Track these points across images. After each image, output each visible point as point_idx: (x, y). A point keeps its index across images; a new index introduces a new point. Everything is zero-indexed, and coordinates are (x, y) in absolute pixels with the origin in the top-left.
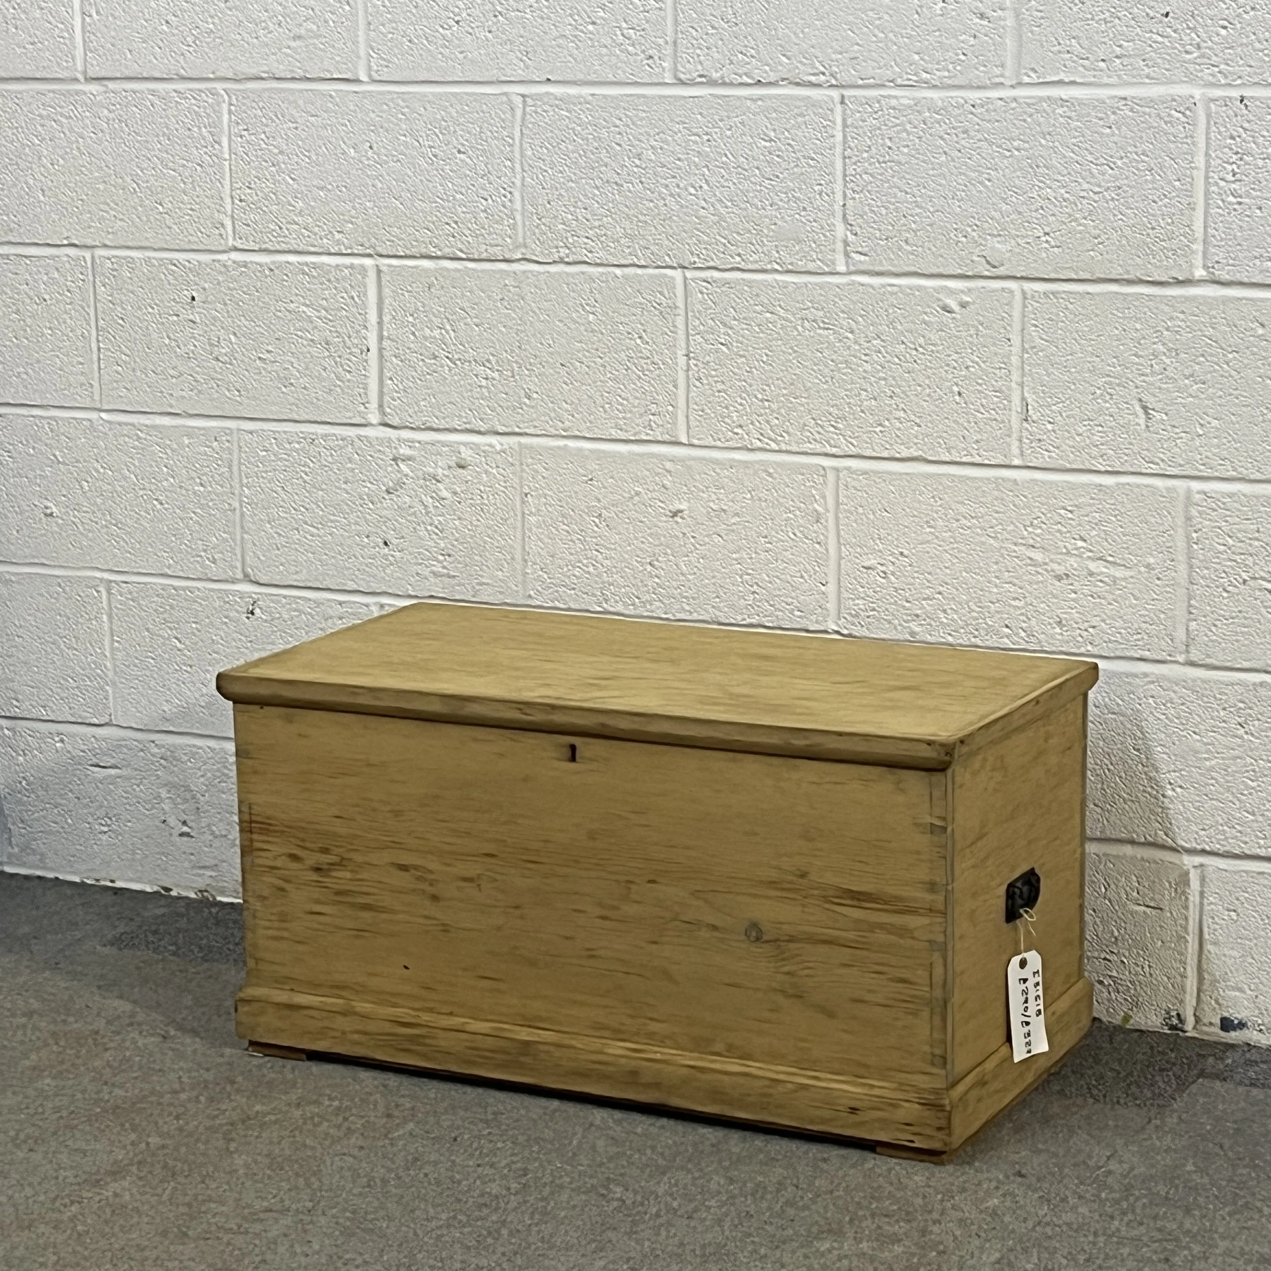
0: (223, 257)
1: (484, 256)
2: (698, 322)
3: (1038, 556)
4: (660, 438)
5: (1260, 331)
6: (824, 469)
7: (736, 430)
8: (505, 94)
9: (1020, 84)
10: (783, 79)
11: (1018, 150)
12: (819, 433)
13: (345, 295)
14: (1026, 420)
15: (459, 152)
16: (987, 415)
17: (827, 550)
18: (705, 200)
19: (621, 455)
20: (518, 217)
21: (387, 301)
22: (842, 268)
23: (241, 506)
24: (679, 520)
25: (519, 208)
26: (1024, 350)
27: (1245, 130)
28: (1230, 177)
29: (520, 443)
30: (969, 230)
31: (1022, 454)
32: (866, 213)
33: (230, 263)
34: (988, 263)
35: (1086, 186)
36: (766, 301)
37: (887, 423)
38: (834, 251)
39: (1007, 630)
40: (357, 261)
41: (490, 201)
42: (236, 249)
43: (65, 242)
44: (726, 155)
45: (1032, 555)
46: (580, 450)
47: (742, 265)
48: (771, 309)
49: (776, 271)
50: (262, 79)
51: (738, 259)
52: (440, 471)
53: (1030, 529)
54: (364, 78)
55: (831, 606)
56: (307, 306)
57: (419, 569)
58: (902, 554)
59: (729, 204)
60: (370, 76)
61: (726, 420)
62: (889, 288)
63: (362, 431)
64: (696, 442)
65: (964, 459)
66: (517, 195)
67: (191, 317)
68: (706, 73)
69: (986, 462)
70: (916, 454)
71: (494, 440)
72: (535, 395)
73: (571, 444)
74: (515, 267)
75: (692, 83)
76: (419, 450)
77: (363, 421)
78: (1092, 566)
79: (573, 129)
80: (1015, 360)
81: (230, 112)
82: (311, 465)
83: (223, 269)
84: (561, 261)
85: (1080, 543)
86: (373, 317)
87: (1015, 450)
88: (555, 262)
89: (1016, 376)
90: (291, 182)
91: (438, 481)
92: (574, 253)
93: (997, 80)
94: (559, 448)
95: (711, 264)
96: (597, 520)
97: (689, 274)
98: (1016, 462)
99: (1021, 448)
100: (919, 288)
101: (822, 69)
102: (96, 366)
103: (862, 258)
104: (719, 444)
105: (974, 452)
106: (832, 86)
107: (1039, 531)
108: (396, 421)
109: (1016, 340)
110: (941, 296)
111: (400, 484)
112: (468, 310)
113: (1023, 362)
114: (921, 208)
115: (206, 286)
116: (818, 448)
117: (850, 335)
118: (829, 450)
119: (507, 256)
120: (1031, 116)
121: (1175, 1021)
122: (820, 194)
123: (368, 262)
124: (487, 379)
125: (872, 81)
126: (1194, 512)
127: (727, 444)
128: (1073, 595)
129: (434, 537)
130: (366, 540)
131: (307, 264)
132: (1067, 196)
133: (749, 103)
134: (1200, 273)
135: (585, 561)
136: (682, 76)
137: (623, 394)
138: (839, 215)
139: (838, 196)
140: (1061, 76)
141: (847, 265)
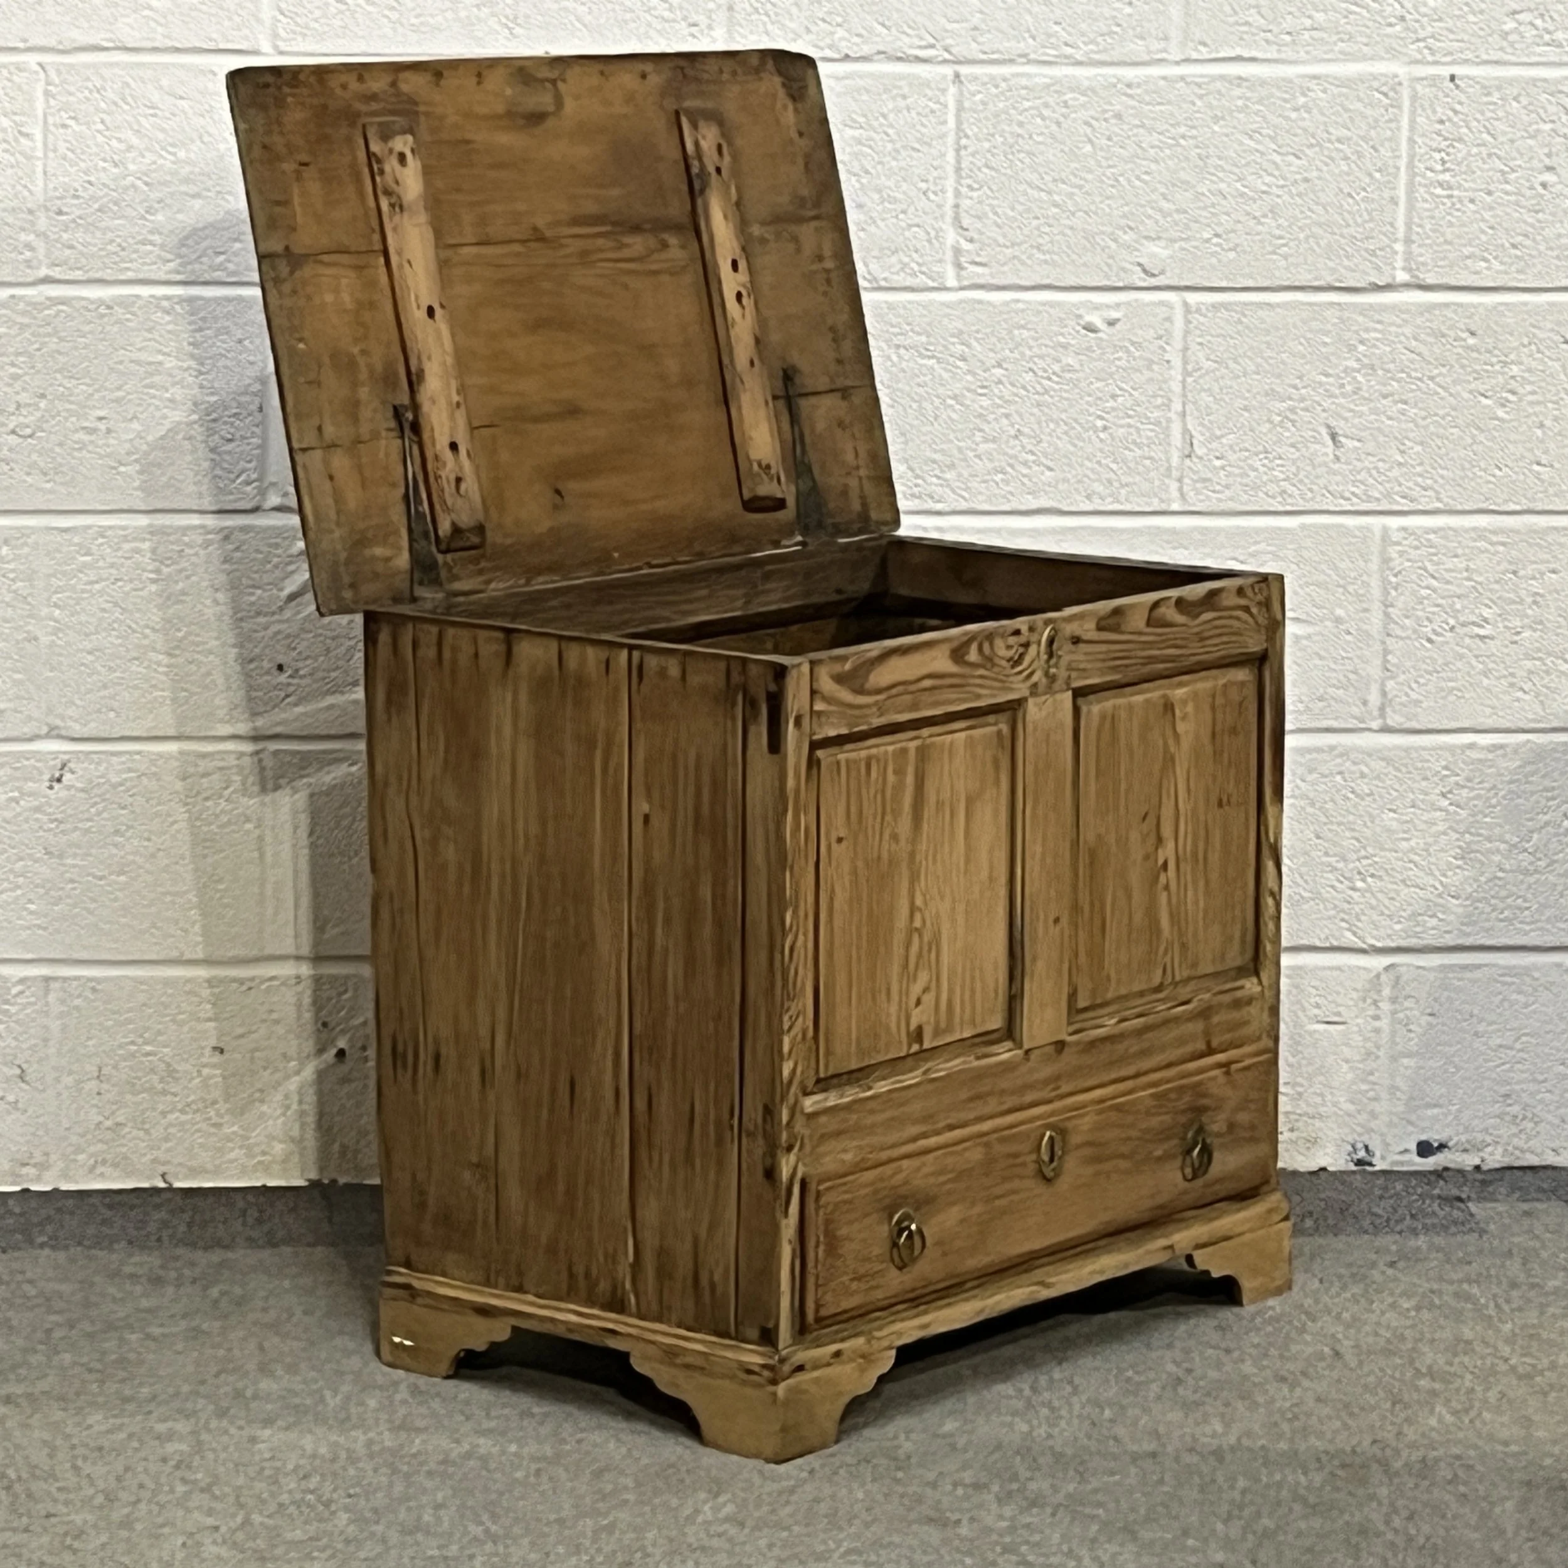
5: (1471, 341)
9: (1187, 60)
11: (1184, 138)
14: (1189, 456)
16: (1139, 452)
26: (1186, 374)
27: (1456, 112)
28: (1439, 167)
30: (1120, 232)
31: (1183, 496)
32: (987, 216)
34: (1145, 271)
35: (1268, 179)
37: (1009, 469)
38: (942, 262)
50: (104, 49)
54: (267, 49)
60: (276, 47)
62: (1014, 305)
63: (247, 520)
65: (1110, 508)
69: (1139, 509)
70: (1047, 505)
77: (250, 506)
80: (1176, 387)
81: (47, 93)
87: (1175, 494)
89: (1177, 406)
98: (1175, 507)
99: (1180, 490)
100: (1054, 304)
101: (933, 42)
106: (945, 61)
109: (1177, 362)
113: (1185, 388)
114: (1059, 207)
117: (962, 364)
120: (1201, 97)
121: (1362, 1154)
122: (925, 194)
126: (1393, 552)
130: (249, 666)
132: (1243, 190)
134: (1402, 277)
138: (949, 219)
139: (950, 194)
140: (1238, 51)
141: (959, 277)
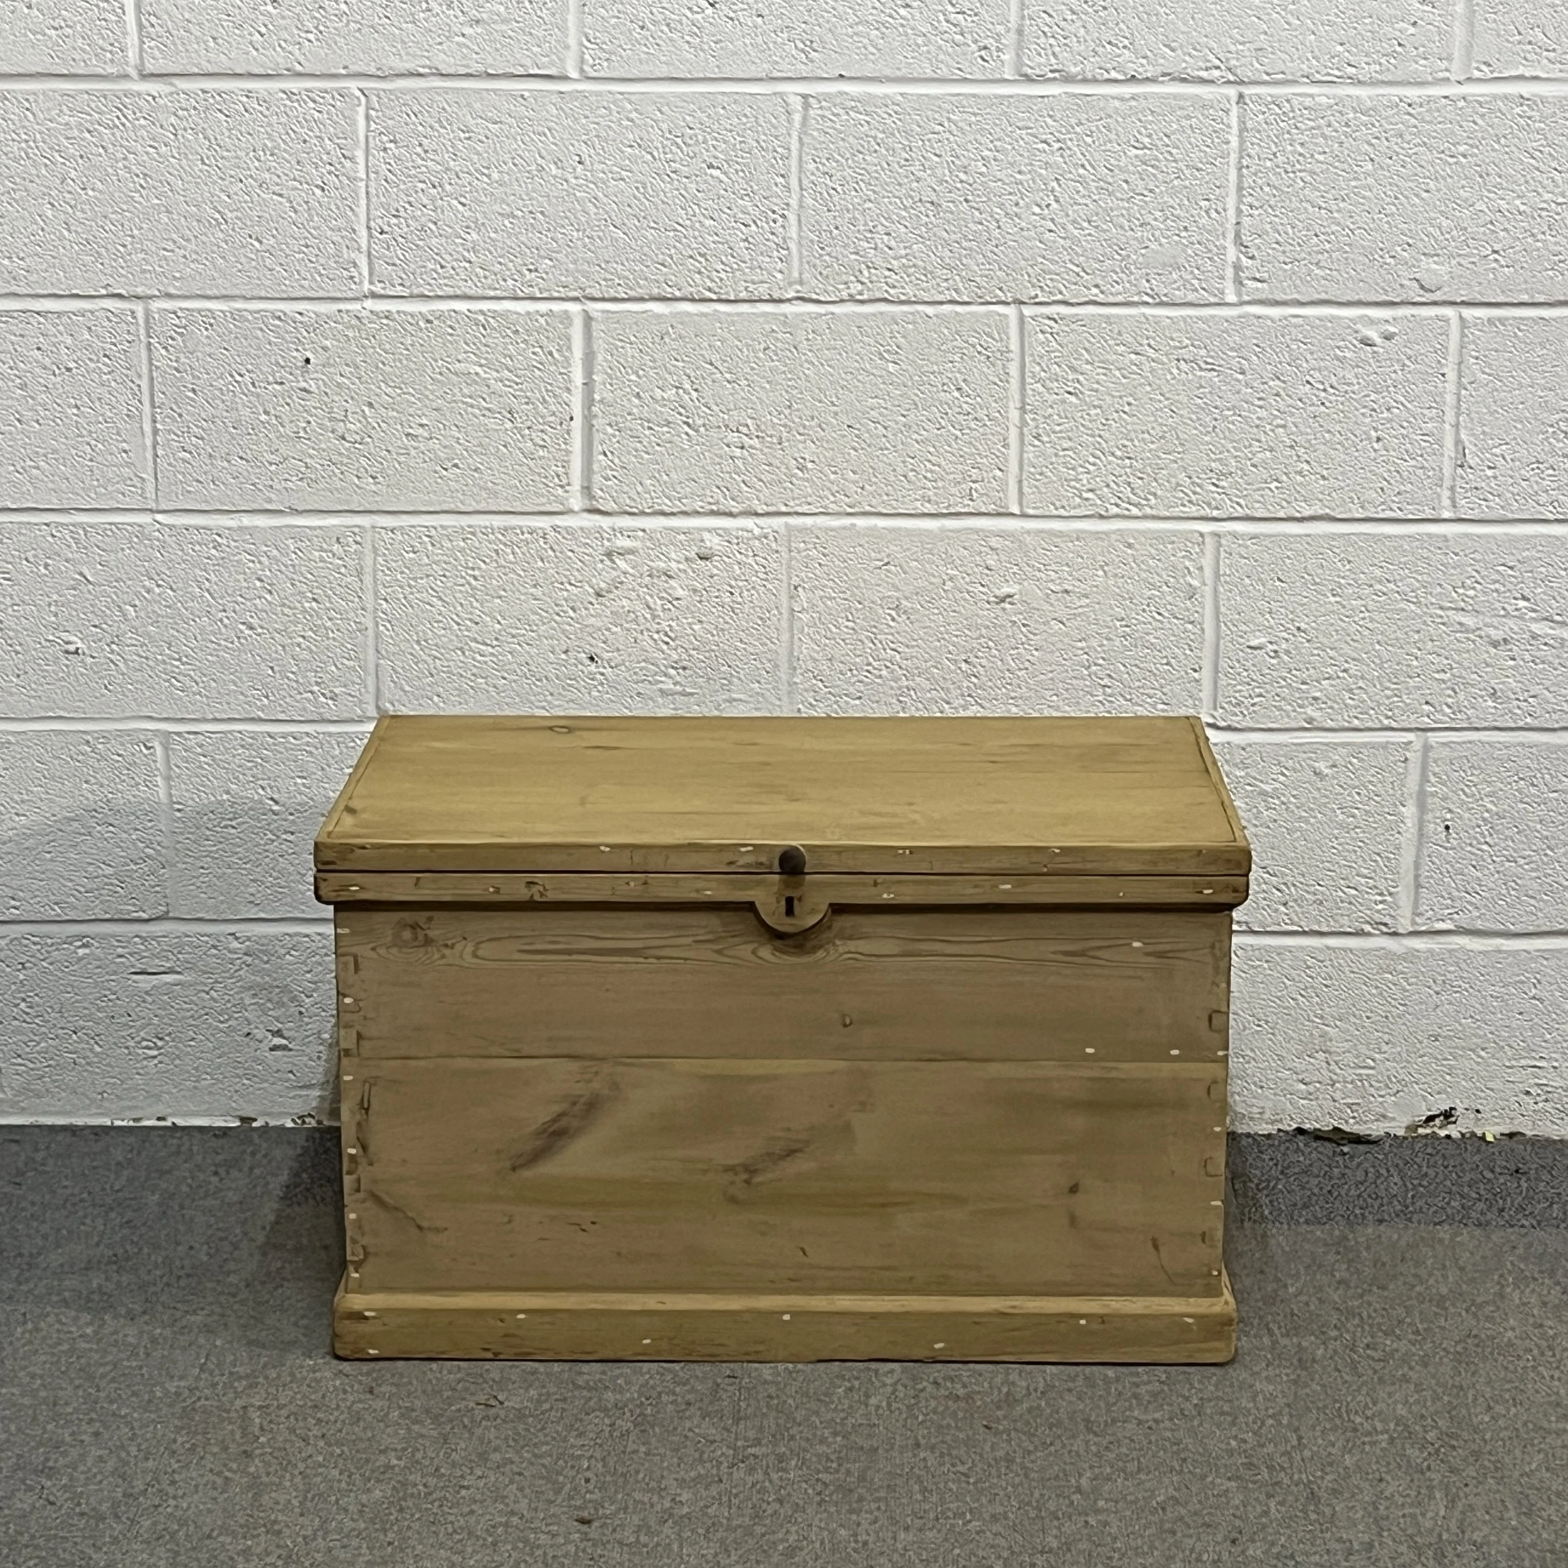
0: (355, 306)
1: (743, 295)
2: (1038, 368)
3: (1469, 621)
4: (983, 510)
6: (1202, 535)
7: (1085, 495)
8: (780, 94)
10: (1164, 75)
11: (1465, 156)
12: (1195, 493)
13: (538, 350)
14: (1461, 466)
15: (711, 166)
16: (1413, 463)
17: (1203, 630)
18: (1052, 220)
19: (928, 533)
20: (793, 246)
21: (600, 358)
22: (1231, 298)
23: (377, 624)
24: (1007, 606)
25: (795, 236)
26: (1460, 386)
29: (787, 525)
30: (1399, 249)
31: (1454, 504)
32: (1267, 233)
33: (365, 313)
34: (1422, 287)
35: (1547, 196)
36: (1130, 340)
37: (1284, 478)
38: (1223, 278)
39: (1426, 707)
40: (557, 307)
41: (754, 227)
42: (374, 296)
43: (103, 292)
44: (1083, 166)
45: (1463, 620)
46: (874, 528)
47: (1101, 298)
48: (1139, 349)
49: (1147, 303)
50: (420, 75)
51: (1095, 291)
52: (674, 565)
53: (1461, 591)
54: (574, 74)
55: (1206, 694)
56: (481, 366)
57: (640, 688)
58: (1299, 629)
59: (1085, 225)
60: (582, 70)
61: (1073, 483)
62: (1294, 320)
63: (558, 521)
64: (1031, 512)
65: (1382, 515)
66: (792, 218)
67: (303, 385)
68: (1060, 67)
69: (1411, 517)
70: (1321, 512)
71: (749, 523)
72: (810, 465)
73: (861, 522)
74: (785, 308)
75: (1043, 80)
76: (642, 540)
77: (560, 508)
78: (1536, 627)
79: (875, 138)
80: (1450, 399)
81: (368, 118)
82: (483, 565)
83: (354, 322)
84: (852, 299)
85: (1522, 604)
86: (578, 377)
87: (1446, 502)
88: (842, 301)
89: (1450, 417)
90: (460, 207)
91: (670, 577)
92: (869, 290)
93: (1441, 75)
94: (845, 528)
95: (1059, 297)
96: (893, 613)
97: (1027, 311)
98: (1446, 515)
99: (1453, 499)
100: (1331, 319)
101: (1218, 63)
102: (149, 455)
103: (1259, 285)
104: (1062, 512)
105: (1394, 506)
106: (1229, 82)
107: (1471, 593)
108: (611, 506)
109: (1451, 376)
110: (1359, 326)
111: (617, 584)
112: (718, 364)
113: (1459, 400)
114: (1339, 224)
115: (328, 343)
116: (1193, 510)
117: (1240, 377)
118: (1208, 512)
119: (776, 296)
120: (1483, 116)
122: (1207, 212)
123: (574, 308)
124: (742, 448)
125: (1281, 76)
127: (1072, 513)
128: (1512, 663)
129: (665, 647)
130: (563, 656)
131: (482, 312)
132: (1522, 208)
133: (1117, 103)
135: (875, 664)
136: (1029, 71)
137: (933, 459)
138: (1231, 236)
139: (1231, 213)
140: (1521, 71)
141: (1239, 294)
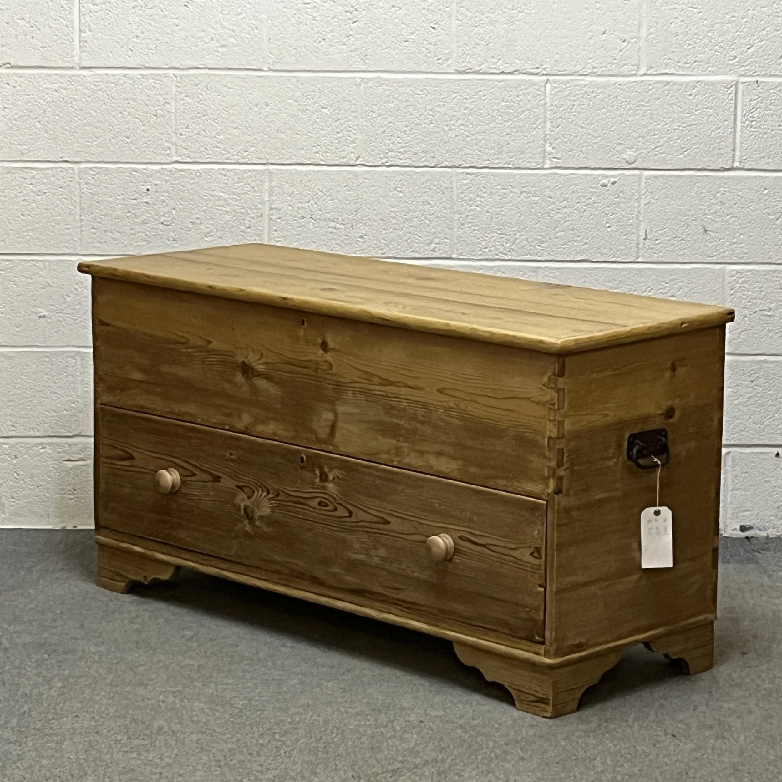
0: (169, 167)
1: (336, 163)
2: (463, 195)
4: (440, 256)
5: (765, 192)
6: (535, 268)
7: (484, 250)
8: (352, 78)
9: (645, 74)
10: (516, 71)
11: (643, 106)
12: (531, 250)
16: (624, 237)
18: (469, 132)
22: (547, 166)
27: (759, 96)
28: (751, 119)
30: (616, 146)
32: (560, 138)
33: (174, 170)
34: (627, 162)
35: (678, 124)
37: (569, 243)
40: (256, 167)
42: (178, 162)
43: (61, 160)
47: (490, 165)
49: (509, 168)
50: (199, 68)
51: (488, 162)
54: (265, 68)
56: (223, 192)
59: (483, 134)
60: (268, 67)
61: (479, 245)
62: (572, 176)
64: (461, 257)
65: (611, 260)
67: (146, 200)
68: (472, 67)
69: (624, 261)
70: (585, 258)
74: (355, 169)
75: (465, 72)
81: (176, 86)
83: (168, 173)
84: (383, 165)
88: (379, 166)
90: (215, 125)
92: (391, 161)
93: (633, 72)
95: (472, 165)
97: (459, 170)
98: (640, 260)
100: (589, 175)
103: (558, 160)
104: (474, 258)
105: (617, 256)
106: (543, 74)
110: (600, 178)
112: (325, 192)
114: (591, 135)
115: (157, 182)
116: (531, 257)
117: (550, 200)
118: (536, 258)
119: (351, 163)
120: (650, 90)
123: (263, 167)
125: (566, 72)
127: (479, 258)
131: (224, 169)
132: (668, 128)
133: (497, 83)
134: (737, 165)
136: (459, 69)
137: (418, 234)
140: (666, 71)
141: (550, 164)
